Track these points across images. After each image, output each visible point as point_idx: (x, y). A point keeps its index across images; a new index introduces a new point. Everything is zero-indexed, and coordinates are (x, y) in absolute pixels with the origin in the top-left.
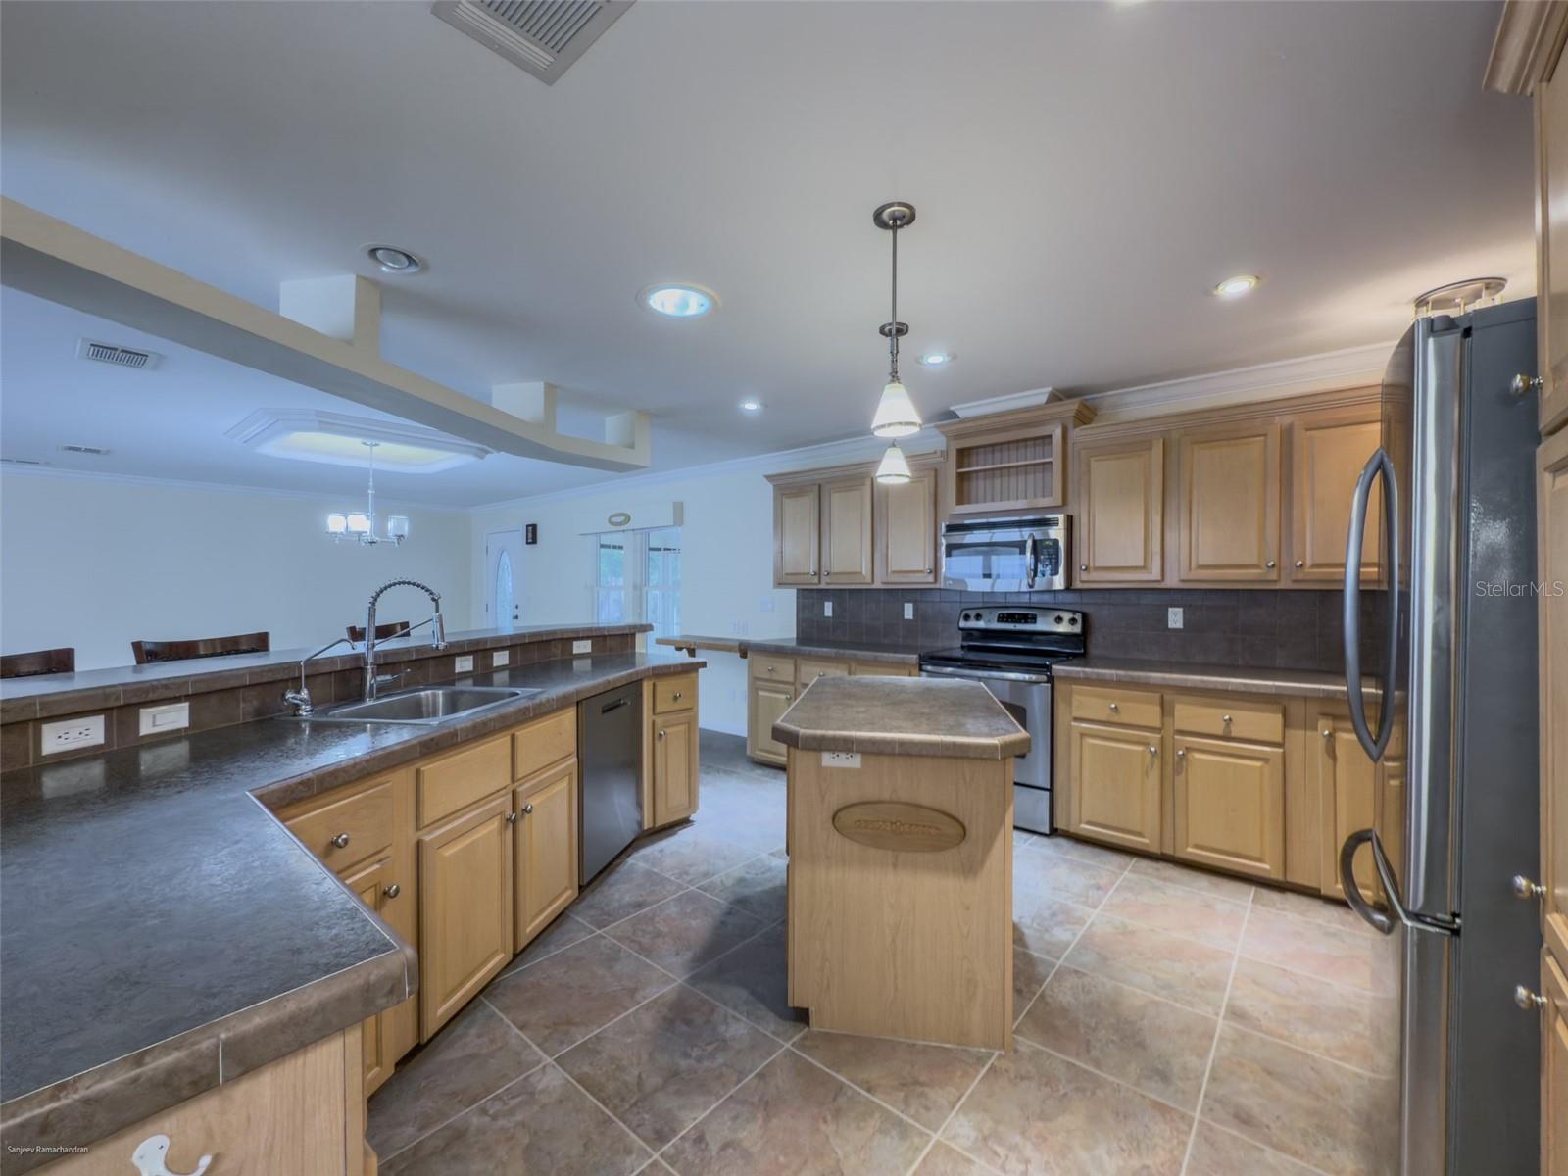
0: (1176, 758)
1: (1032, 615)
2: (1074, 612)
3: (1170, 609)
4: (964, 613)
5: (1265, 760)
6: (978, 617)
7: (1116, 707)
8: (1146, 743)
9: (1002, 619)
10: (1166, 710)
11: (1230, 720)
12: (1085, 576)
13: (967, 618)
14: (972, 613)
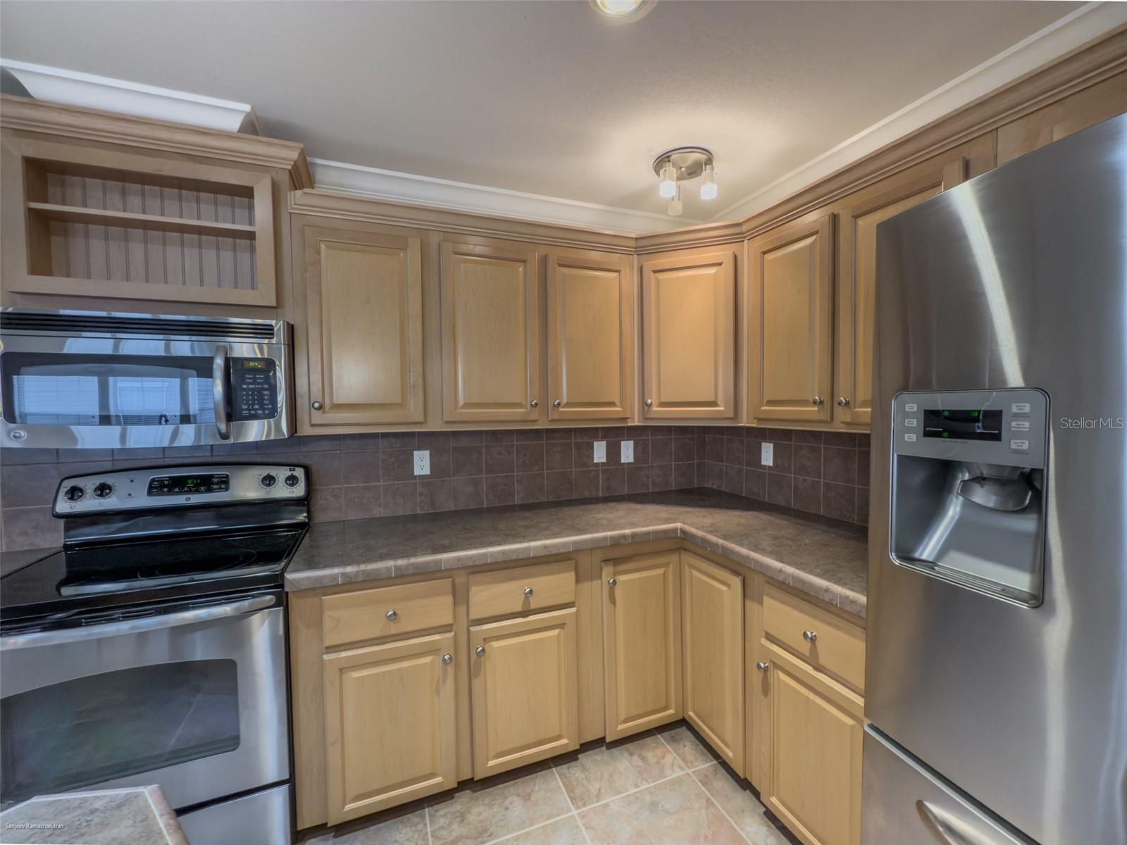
0: (474, 656)
1: (219, 476)
2: (293, 466)
3: (416, 453)
4: (68, 484)
5: (561, 626)
6: (103, 490)
7: (395, 614)
8: (432, 650)
9: (156, 488)
10: (460, 597)
11: (531, 592)
12: (318, 417)
13: (74, 493)
14: (89, 484)
